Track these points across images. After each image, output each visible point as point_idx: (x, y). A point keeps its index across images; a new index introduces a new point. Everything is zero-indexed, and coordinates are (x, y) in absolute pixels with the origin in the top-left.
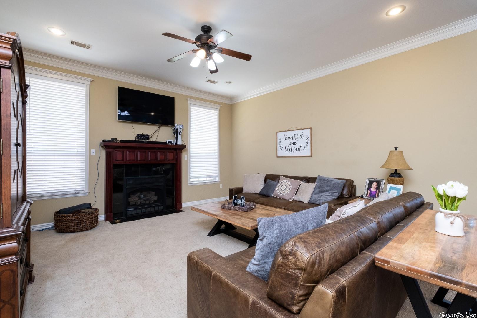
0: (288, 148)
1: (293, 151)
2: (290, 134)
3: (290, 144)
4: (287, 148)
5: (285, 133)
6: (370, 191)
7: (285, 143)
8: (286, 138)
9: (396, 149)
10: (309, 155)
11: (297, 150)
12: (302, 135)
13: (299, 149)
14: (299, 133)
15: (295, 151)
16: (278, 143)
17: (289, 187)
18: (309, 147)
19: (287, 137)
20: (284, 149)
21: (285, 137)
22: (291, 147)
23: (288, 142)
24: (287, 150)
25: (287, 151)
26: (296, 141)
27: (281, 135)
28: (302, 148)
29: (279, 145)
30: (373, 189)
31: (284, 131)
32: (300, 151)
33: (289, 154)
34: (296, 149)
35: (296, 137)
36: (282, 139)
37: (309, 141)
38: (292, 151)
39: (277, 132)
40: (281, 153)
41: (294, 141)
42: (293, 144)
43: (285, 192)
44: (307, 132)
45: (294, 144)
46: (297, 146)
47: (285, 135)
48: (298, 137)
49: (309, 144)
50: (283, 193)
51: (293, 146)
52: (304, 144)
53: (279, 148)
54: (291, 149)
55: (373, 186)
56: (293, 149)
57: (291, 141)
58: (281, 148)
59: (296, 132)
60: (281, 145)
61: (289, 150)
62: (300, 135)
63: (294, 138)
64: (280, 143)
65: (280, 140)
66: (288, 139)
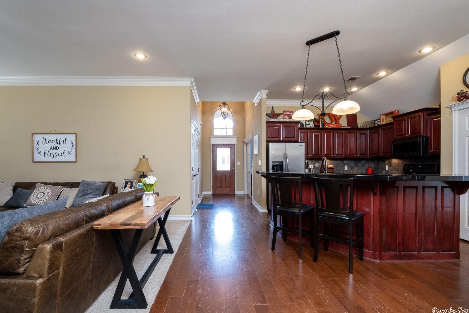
0: (48, 153)
1: (55, 156)
2: (50, 137)
3: (51, 148)
4: (47, 153)
5: (44, 136)
7: (44, 148)
8: (45, 142)
9: (144, 157)
10: (74, 160)
12: (65, 140)
13: (62, 154)
14: (63, 137)
15: (58, 156)
16: (34, 146)
17: (47, 194)
18: (74, 152)
19: (48, 140)
20: (42, 153)
21: (44, 140)
22: (51, 151)
23: (48, 146)
24: (47, 154)
25: (47, 156)
26: (58, 145)
27: (37, 138)
28: (66, 153)
29: (35, 149)
31: (42, 134)
32: (64, 156)
33: (50, 159)
34: (59, 154)
35: (58, 142)
36: (41, 142)
37: (74, 146)
38: (53, 156)
39: (33, 134)
40: (38, 158)
41: (56, 145)
42: (55, 149)
43: (43, 200)
44: (72, 138)
45: (57, 148)
46: (60, 151)
47: (45, 138)
48: (61, 141)
49: (74, 149)
50: (40, 201)
51: (55, 151)
52: (68, 149)
53: (36, 152)
54: (52, 154)
55: (128, 185)
56: (54, 154)
57: (52, 145)
58: (39, 152)
59: (59, 136)
60: (38, 149)
61: (49, 154)
62: (64, 140)
63: (56, 142)
64: (37, 146)
65: (37, 143)
66: (48, 142)
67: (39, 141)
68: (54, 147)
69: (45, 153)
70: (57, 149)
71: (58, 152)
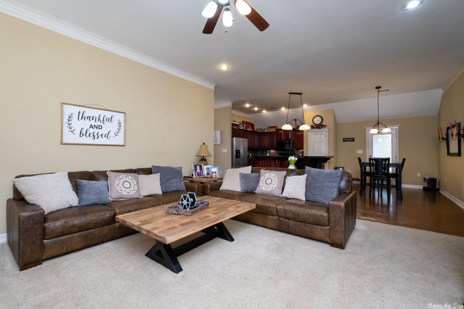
0: (86, 133)
1: (96, 137)
2: (89, 112)
3: (91, 126)
4: (84, 132)
5: (82, 109)
6: (197, 172)
7: (78, 125)
8: (82, 117)
9: (204, 144)
10: (122, 143)
11: (103, 137)
12: (111, 119)
13: (107, 136)
14: (108, 115)
15: (100, 137)
16: (64, 121)
17: (133, 182)
18: (121, 134)
19: (86, 115)
20: (77, 132)
21: (81, 114)
22: (91, 131)
23: (86, 124)
24: (85, 134)
25: (84, 136)
26: (102, 124)
27: (68, 110)
28: (112, 134)
29: (65, 126)
30: (198, 171)
31: (80, 106)
32: (109, 138)
34: (102, 135)
35: (102, 119)
36: (75, 117)
37: (122, 127)
38: (94, 137)
39: (63, 104)
40: (68, 138)
41: (98, 123)
42: (97, 128)
44: (120, 117)
45: (100, 127)
46: (104, 131)
47: (82, 112)
48: (105, 119)
49: (122, 130)
51: (96, 130)
52: (114, 130)
53: (66, 129)
54: (92, 134)
55: (197, 168)
57: (93, 123)
58: (72, 129)
59: (103, 113)
60: (70, 126)
61: (88, 134)
62: (109, 118)
63: (99, 119)
64: (68, 122)
65: (70, 118)
66: (86, 118)
67: (72, 114)
68: (95, 125)
69: (81, 132)
70: (99, 129)
71: (101, 132)
